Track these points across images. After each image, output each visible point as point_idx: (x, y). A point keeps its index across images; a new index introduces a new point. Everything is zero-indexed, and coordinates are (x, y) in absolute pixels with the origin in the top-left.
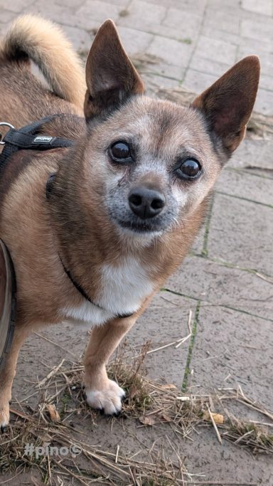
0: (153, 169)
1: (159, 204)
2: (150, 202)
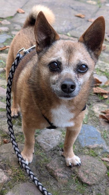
0: (68, 72)
1: (74, 87)
2: (70, 87)
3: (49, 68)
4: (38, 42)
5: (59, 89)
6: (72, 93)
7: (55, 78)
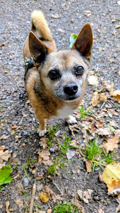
1: (76, 88)
3: (50, 77)
4: (35, 59)
5: (63, 93)
6: (76, 94)
7: (57, 84)
